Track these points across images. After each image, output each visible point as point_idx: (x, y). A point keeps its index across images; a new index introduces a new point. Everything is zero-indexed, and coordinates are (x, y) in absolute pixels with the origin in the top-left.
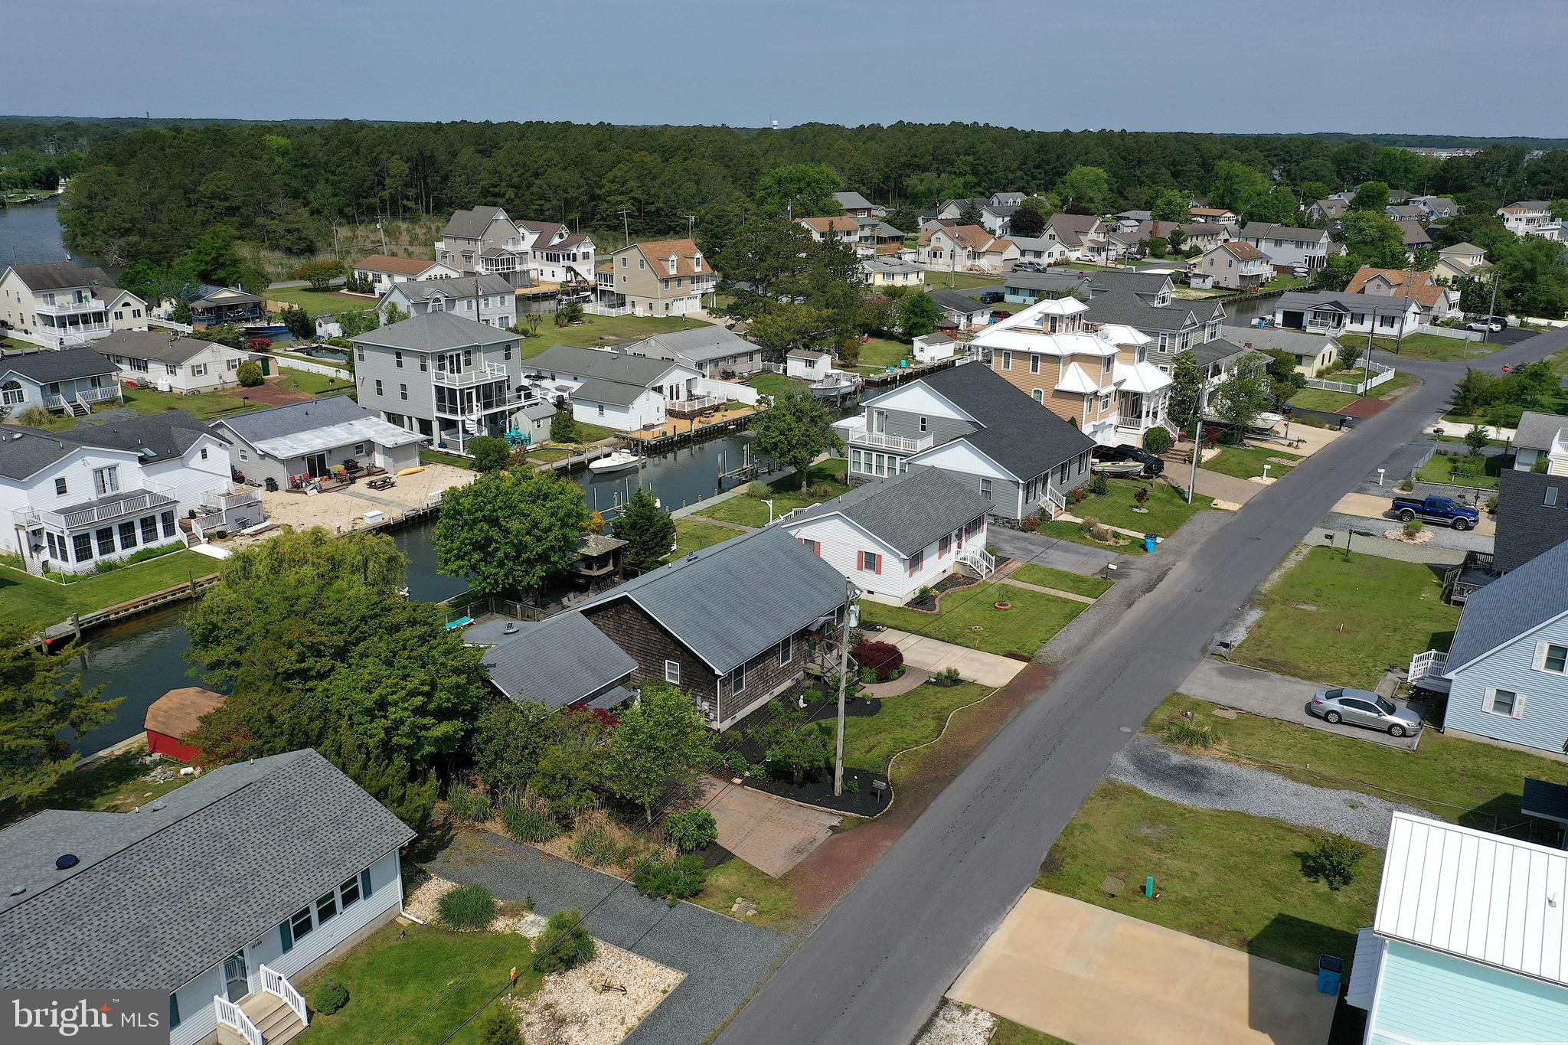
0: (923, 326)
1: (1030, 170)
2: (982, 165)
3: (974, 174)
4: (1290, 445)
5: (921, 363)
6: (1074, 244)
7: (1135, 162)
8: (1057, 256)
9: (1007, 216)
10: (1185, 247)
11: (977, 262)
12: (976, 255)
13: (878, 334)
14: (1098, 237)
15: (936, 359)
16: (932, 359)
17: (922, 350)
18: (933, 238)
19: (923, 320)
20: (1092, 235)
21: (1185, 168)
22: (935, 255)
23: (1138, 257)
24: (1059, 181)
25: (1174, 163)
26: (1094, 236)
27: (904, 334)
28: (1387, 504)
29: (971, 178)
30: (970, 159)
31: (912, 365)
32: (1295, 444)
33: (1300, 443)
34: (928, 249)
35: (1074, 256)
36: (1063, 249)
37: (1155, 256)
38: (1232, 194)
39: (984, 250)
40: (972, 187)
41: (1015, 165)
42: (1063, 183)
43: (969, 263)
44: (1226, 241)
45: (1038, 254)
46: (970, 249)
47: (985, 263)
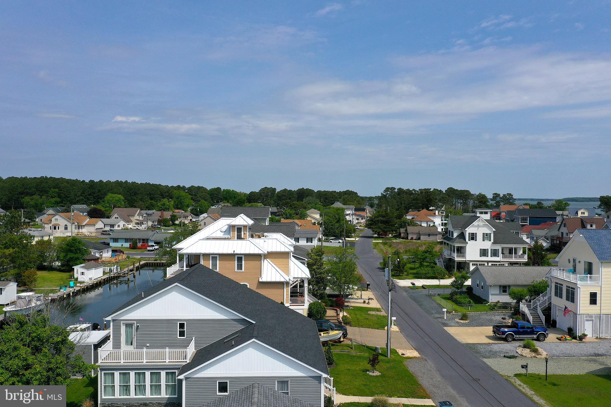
0: (77, 259)
1: (86, 196)
2: (62, 193)
3: (59, 197)
4: (364, 302)
5: (83, 282)
6: (129, 221)
7: (133, 194)
8: (122, 226)
9: (85, 212)
10: (177, 222)
11: (80, 231)
12: (79, 227)
13: (41, 268)
14: (139, 218)
15: (93, 279)
16: (90, 279)
17: (83, 273)
18: (53, 219)
19: (76, 256)
20: (136, 217)
21: (155, 196)
22: (55, 228)
23: (159, 226)
24: (101, 201)
25: (150, 194)
26: (137, 217)
27: (62, 265)
28: (489, 330)
29: (58, 200)
30: (57, 190)
31: (78, 285)
32: (367, 301)
33: (370, 300)
34: (51, 225)
35: (130, 226)
36: (125, 223)
37: (166, 226)
38: (181, 204)
39: (84, 224)
40: (58, 203)
41: (79, 194)
42: (103, 202)
43: (76, 231)
44: (191, 220)
45: (112, 226)
46: (76, 224)
47: (85, 231)
